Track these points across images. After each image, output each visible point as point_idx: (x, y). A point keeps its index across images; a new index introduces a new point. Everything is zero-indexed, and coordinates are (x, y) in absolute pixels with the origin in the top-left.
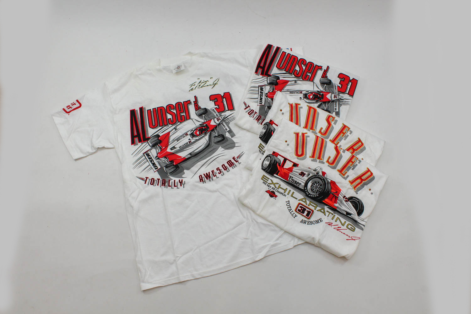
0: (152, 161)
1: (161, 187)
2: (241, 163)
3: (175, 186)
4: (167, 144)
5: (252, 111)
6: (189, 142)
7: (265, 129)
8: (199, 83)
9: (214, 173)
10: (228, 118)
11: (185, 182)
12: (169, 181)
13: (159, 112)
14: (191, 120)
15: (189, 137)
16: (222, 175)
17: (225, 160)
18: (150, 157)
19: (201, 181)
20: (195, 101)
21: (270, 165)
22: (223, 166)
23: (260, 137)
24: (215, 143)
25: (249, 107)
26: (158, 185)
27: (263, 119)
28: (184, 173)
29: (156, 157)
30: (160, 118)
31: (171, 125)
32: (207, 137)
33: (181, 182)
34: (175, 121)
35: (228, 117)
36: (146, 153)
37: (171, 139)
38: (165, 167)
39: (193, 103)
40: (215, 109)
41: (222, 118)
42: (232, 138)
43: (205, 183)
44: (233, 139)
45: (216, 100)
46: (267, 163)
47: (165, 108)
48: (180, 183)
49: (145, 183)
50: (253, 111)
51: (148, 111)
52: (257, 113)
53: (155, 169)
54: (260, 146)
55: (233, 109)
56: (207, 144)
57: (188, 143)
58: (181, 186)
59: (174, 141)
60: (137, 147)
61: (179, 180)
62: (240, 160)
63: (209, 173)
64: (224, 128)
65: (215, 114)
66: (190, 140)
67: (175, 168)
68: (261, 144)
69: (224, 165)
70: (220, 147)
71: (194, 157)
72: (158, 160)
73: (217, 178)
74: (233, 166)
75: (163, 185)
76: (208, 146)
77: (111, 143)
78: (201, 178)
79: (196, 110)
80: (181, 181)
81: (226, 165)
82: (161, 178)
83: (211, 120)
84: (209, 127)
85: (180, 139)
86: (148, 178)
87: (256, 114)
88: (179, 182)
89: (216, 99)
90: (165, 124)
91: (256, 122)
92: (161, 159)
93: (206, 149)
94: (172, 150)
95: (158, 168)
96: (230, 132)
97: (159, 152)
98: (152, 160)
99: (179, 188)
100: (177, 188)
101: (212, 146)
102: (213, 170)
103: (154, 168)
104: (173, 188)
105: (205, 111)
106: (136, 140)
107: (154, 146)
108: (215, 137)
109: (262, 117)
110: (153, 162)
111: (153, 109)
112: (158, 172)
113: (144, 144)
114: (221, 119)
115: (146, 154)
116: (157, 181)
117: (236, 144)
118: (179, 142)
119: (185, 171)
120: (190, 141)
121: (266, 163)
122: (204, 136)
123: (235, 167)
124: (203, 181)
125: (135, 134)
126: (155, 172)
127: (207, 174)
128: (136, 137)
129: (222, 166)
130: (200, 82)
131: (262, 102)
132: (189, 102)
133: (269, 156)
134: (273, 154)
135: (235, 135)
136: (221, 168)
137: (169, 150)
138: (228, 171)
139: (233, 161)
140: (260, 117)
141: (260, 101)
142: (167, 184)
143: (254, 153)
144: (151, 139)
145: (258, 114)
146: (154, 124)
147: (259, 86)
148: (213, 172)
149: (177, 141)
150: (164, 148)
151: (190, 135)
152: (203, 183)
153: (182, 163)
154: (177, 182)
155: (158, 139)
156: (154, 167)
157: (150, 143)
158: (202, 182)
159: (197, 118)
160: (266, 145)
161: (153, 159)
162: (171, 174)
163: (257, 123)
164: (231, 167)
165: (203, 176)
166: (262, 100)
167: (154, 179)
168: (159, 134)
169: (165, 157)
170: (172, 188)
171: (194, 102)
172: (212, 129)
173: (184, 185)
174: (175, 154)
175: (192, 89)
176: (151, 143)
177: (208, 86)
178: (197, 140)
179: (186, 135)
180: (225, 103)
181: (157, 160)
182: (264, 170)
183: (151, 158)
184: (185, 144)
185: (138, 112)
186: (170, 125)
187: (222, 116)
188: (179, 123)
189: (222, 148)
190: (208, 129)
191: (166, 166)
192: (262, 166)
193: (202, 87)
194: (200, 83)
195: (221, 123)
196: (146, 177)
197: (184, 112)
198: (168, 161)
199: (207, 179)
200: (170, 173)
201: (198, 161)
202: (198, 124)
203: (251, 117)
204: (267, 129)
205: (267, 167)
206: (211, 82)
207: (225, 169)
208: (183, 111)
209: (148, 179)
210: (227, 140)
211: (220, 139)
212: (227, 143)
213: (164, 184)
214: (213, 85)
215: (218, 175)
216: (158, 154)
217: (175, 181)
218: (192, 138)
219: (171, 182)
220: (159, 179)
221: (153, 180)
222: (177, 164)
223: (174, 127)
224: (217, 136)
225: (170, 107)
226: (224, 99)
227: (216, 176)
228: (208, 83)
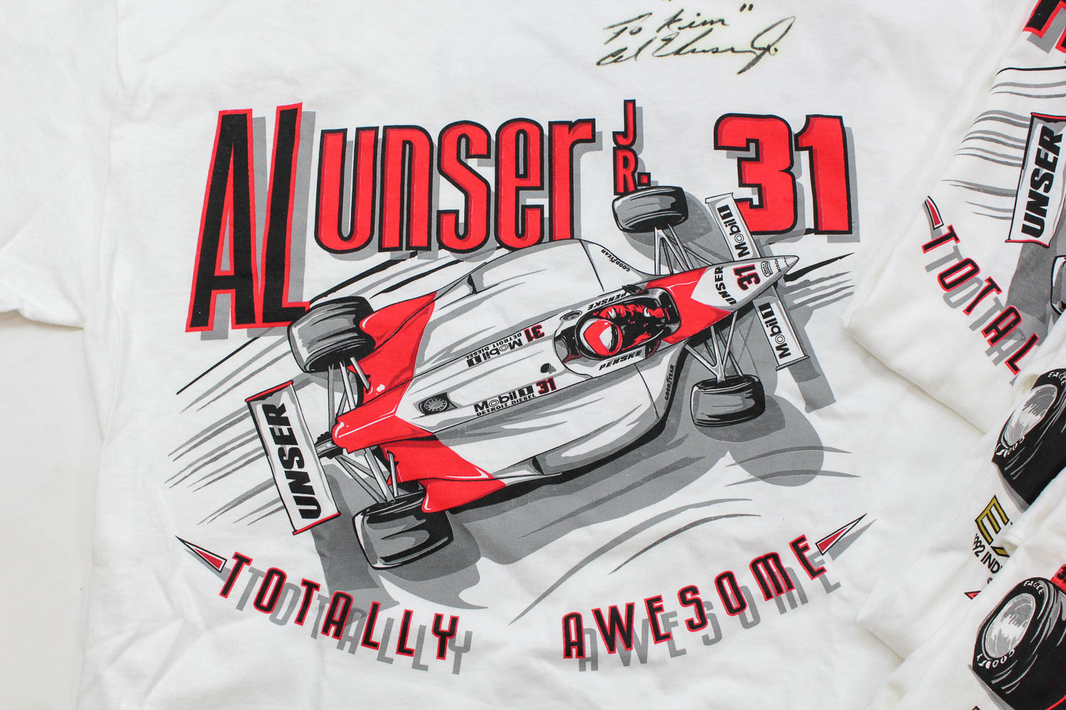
0: (291, 457)
1: (314, 635)
2: (837, 585)
3: (402, 649)
4: (403, 371)
5: (969, 268)
6: (542, 384)
7: (1036, 412)
8: (668, 24)
9: (659, 615)
10: (807, 283)
11: (469, 636)
12: (375, 608)
13: (394, 158)
14: (573, 249)
15: (546, 351)
16: (707, 641)
17: (745, 545)
18: (285, 429)
19: (568, 654)
20: (624, 134)
21: (1024, 647)
22: (725, 583)
23: (997, 460)
24: (701, 424)
25: (952, 242)
26: (300, 620)
27: (1028, 337)
28: (475, 579)
29: (322, 439)
30: (392, 195)
31: (451, 257)
32: (657, 375)
33: (445, 636)
34: (476, 234)
35: (810, 276)
36: (268, 401)
37: (437, 341)
38: (364, 512)
39: (608, 144)
40: (734, 209)
41: (767, 271)
42: (808, 410)
43: (595, 667)
44: (813, 418)
45: (752, 154)
46: (1010, 632)
47: (435, 142)
48: (436, 640)
49: (225, 592)
50: (976, 269)
51: (330, 138)
52: (999, 290)
53: (305, 514)
54: (987, 513)
55: (850, 232)
56: (652, 421)
57: (536, 389)
58: (441, 654)
59: (448, 357)
60: (218, 349)
61: (438, 618)
62: (833, 567)
63: (630, 608)
64: (772, 339)
65: (732, 241)
66: (547, 375)
67: (424, 535)
68: (995, 502)
69: (729, 576)
70: (728, 458)
71: (555, 487)
72: (334, 461)
73: (675, 653)
74: (784, 596)
75: (333, 629)
76: (654, 433)
77: (68, 297)
78: (574, 638)
79: (621, 190)
80: (445, 626)
81: (746, 580)
82: (329, 583)
83: (700, 271)
84: (683, 311)
85: (487, 356)
86: (248, 561)
87: (993, 294)
88: (436, 630)
89: (752, 146)
90: (418, 240)
91: (984, 343)
92: (352, 456)
93: (635, 452)
94: (427, 412)
95: (322, 517)
96: (806, 369)
97: (347, 409)
98: (295, 452)
99: (425, 668)
100: (417, 666)
101: (677, 437)
102: (659, 599)
103: (295, 509)
104: (390, 661)
105: (674, 207)
106: (223, 302)
107: (320, 365)
108: (707, 384)
109: (1028, 323)
110: (295, 468)
111: (359, 130)
112: (317, 537)
113: (265, 341)
114: (764, 279)
115: (264, 407)
116: (297, 591)
117: (826, 454)
118: (478, 370)
119: (484, 565)
120: (551, 380)
121: (1006, 633)
122: (636, 368)
123: (793, 605)
124: (581, 653)
125: (225, 264)
126: (295, 532)
127: (614, 611)
128: (225, 283)
129: (719, 581)
130: (674, 20)
131: (1041, 223)
132: (584, 131)
133: (1031, 590)
134: (1060, 583)
135: (830, 400)
136: (709, 594)
137: (407, 411)
138: (750, 619)
139: (790, 561)
140: (1012, 317)
141: (1027, 217)
142: (358, 629)
143: (939, 550)
144: (316, 316)
145: (1003, 298)
146: (346, 230)
147: (1034, 116)
148: (653, 605)
149: (470, 363)
150: (381, 388)
151: (556, 339)
152: (582, 668)
153: (471, 512)
154: (422, 630)
155: (357, 329)
156: (299, 501)
157: (299, 342)
158: (575, 661)
159: (620, 243)
160: (1024, 508)
161: (302, 445)
162: (394, 563)
163: (989, 353)
164: (772, 601)
165: (589, 623)
166: (1044, 213)
167: (282, 576)
168: (367, 296)
169: (379, 453)
170: (382, 658)
171: (615, 134)
172: (697, 328)
173: (459, 652)
174: (442, 441)
175: (617, 56)
176: (310, 345)
177: (716, 51)
178: (591, 385)
179: (530, 339)
180: (804, 180)
181: (325, 461)
182: (984, 673)
183: (291, 439)
184: (512, 395)
185: (264, 134)
186: (445, 256)
187: (772, 262)
188: (504, 251)
189: (740, 463)
190: (674, 327)
191: (372, 508)
192: (978, 648)
193: (678, 52)
194: (674, 26)
195: (757, 303)
196: (237, 556)
197: (541, 188)
198: (388, 482)
199: (611, 649)
200: (387, 559)
201: (574, 519)
202: (615, 281)
203: (955, 305)
204: (1051, 411)
205: (1009, 661)
206: (740, 31)
207: (737, 604)
208: (538, 184)
209: (245, 568)
210: (780, 423)
211: (734, 403)
212: (777, 439)
213: (335, 624)
214: (753, 56)
215: (681, 635)
216: (337, 423)
217: (408, 615)
218: (563, 362)
219: (382, 617)
220: (317, 587)
221: (276, 579)
222: (443, 512)
223: (465, 268)
224: (722, 385)
225: (463, 141)
226: (804, 156)
227: (668, 637)
228: (719, 37)
